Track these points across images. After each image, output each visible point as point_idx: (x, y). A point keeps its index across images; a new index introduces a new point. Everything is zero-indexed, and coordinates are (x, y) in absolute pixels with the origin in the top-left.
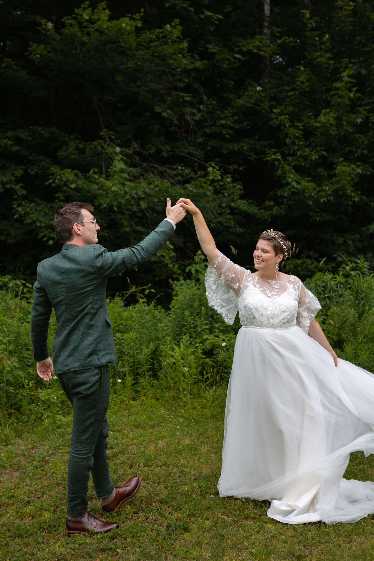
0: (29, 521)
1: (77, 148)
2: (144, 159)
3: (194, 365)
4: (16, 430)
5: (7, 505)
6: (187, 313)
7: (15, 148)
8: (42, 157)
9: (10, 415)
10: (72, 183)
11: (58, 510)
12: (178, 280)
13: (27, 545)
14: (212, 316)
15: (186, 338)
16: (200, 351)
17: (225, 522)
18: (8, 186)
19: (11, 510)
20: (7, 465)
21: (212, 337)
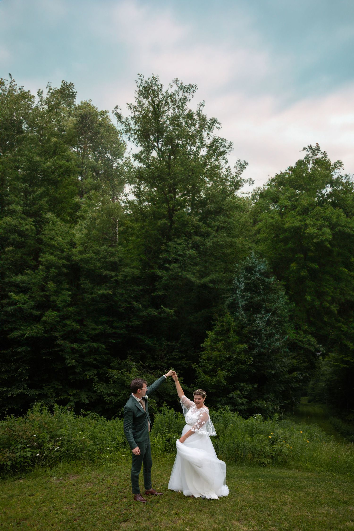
0: (97, 500)
1: (118, 363)
2: (144, 367)
3: (162, 445)
4: (92, 469)
5: (88, 495)
6: (160, 425)
7: (94, 362)
8: (105, 366)
9: (90, 463)
10: (116, 375)
11: (108, 497)
12: (156, 413)
13: (96, 508)
14: (169, 427)
15: (159, 434)
16: (165, 440)
17: (173, 500)
18: (91, 377)
19: (90, 497)
20: (88, 481)
21: (169, 434)
